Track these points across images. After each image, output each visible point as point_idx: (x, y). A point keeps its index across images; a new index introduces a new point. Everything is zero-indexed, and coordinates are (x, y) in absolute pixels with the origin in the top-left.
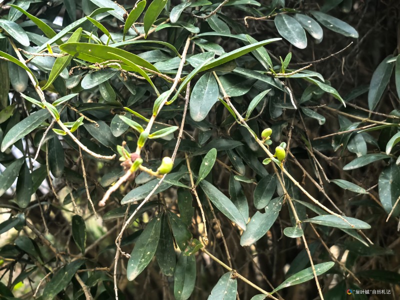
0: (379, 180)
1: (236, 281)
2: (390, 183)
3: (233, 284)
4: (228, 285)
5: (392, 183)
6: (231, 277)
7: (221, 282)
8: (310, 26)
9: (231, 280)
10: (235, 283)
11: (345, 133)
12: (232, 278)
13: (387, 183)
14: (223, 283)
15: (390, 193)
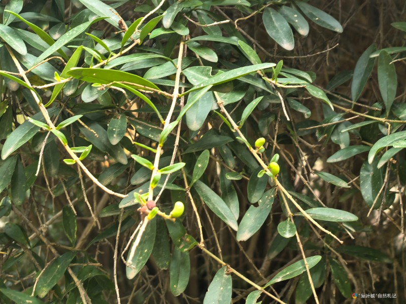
0: (361, 173)
1: (230, 276)
2: (371, 175)
3: (227, 280)
4: (223, 281)
5: (373, 176)
6: (225, 273)
7: (216, 279)
8: (297, 21)
9: (225, 276)
10: (229, 279)
11: (329, 126)
12: (227, 274)
13: (368, 176)
14: (218, 279)
15: (371, 185)
